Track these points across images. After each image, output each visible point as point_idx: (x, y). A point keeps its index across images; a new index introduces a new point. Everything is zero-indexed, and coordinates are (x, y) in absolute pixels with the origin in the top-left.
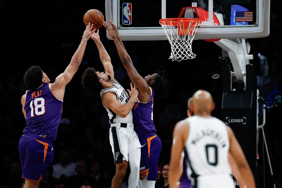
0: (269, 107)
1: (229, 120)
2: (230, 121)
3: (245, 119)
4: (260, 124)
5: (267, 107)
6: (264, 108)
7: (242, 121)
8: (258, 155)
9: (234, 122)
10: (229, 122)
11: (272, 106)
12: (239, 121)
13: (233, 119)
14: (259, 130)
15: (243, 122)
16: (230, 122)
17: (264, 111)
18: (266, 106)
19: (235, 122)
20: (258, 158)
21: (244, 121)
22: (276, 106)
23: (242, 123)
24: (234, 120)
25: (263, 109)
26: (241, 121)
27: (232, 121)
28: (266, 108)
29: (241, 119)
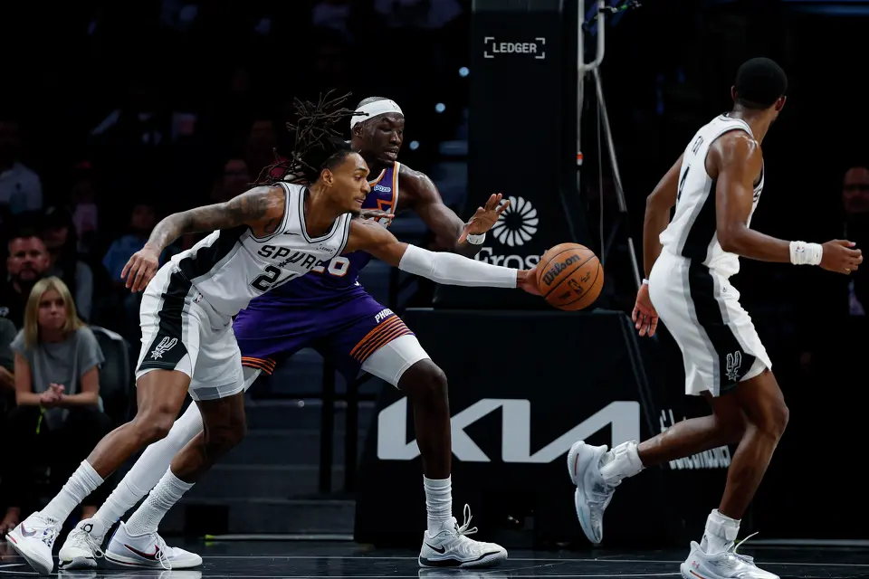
0: (614, 10)
1: (494, 44)
2: (498, 48)
3: (544, 43)
4: (589, 58)
5: (609, 7)
6: (601, 11)
7: (533, 47)
8: (579, 153)
9: (509, 51)
10: (495, 51)
11: (624, 7)
12: (524, 48)
13: (505, 44)
14: (585, 78)
15: (535, 51)
16: (498, 51)
17: (601, 19)
18: (606, 5)
19: (511, 51)
20: (580, 162)
21: (540, 48)
22: (638, 6)
23: (533, 54)
24: (509, 44)
25: (596, 14)
26: (531, 49)
27: (502, 48)
28: (606, 12)
29: (532, 44)
